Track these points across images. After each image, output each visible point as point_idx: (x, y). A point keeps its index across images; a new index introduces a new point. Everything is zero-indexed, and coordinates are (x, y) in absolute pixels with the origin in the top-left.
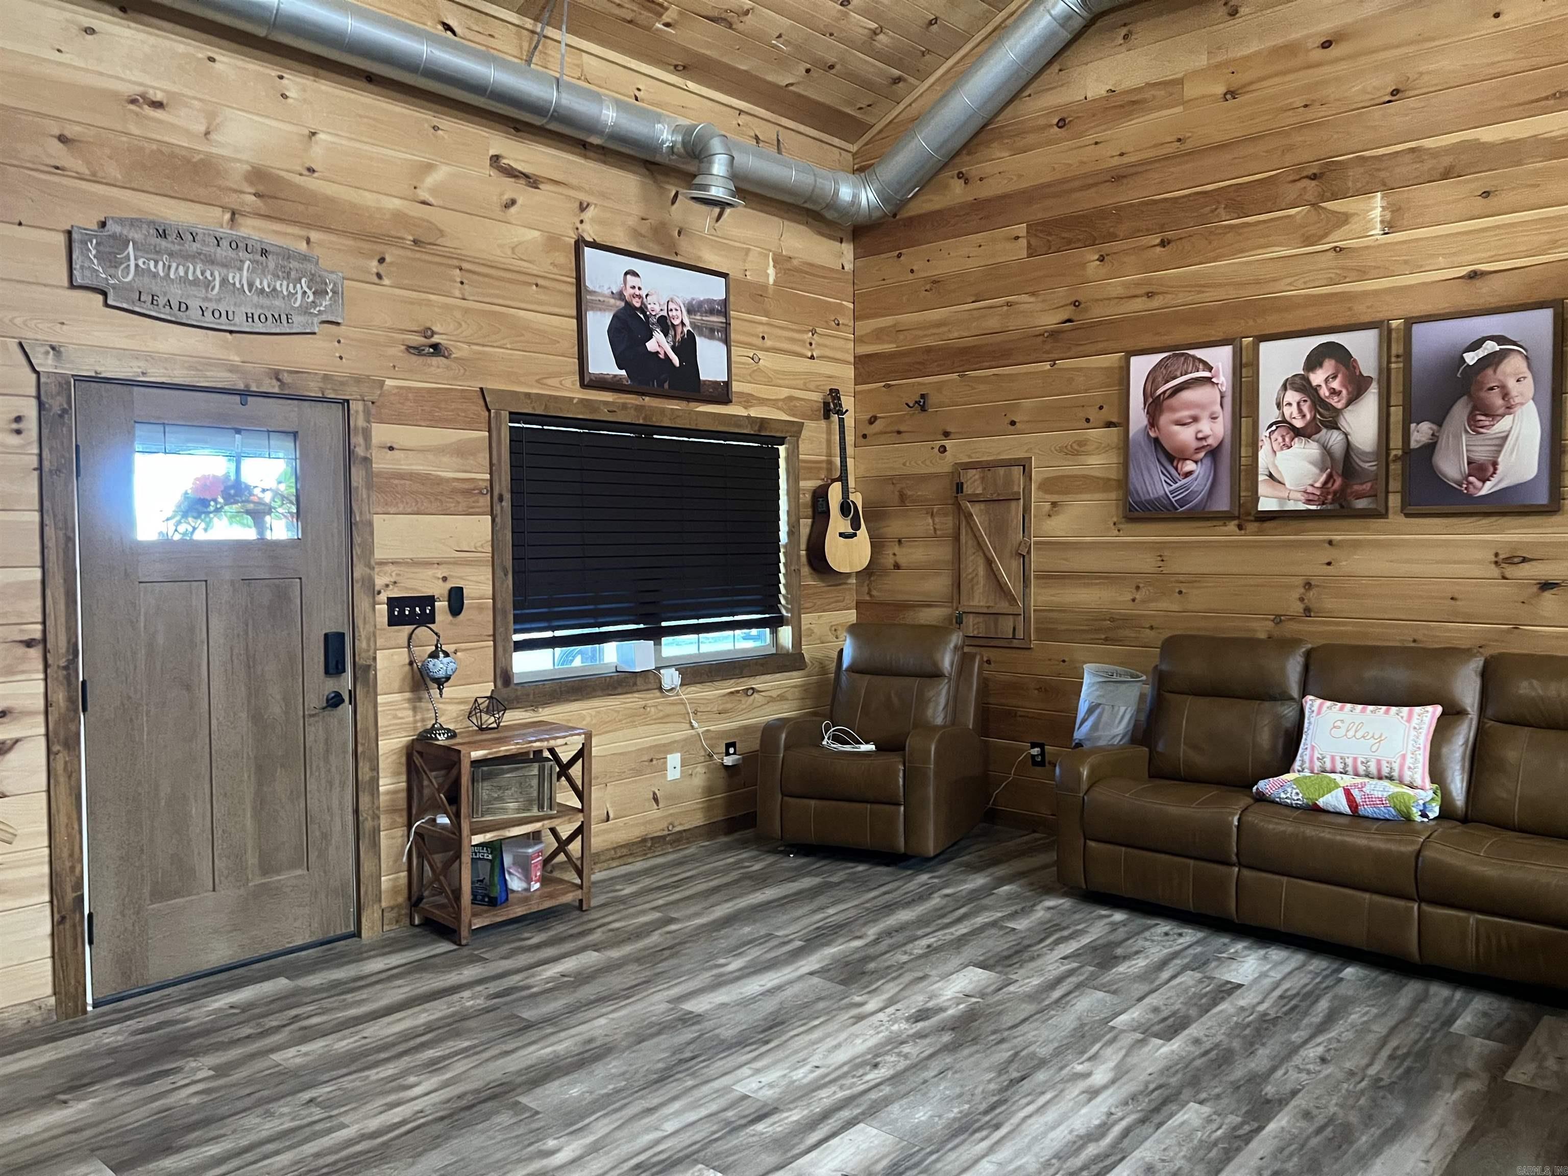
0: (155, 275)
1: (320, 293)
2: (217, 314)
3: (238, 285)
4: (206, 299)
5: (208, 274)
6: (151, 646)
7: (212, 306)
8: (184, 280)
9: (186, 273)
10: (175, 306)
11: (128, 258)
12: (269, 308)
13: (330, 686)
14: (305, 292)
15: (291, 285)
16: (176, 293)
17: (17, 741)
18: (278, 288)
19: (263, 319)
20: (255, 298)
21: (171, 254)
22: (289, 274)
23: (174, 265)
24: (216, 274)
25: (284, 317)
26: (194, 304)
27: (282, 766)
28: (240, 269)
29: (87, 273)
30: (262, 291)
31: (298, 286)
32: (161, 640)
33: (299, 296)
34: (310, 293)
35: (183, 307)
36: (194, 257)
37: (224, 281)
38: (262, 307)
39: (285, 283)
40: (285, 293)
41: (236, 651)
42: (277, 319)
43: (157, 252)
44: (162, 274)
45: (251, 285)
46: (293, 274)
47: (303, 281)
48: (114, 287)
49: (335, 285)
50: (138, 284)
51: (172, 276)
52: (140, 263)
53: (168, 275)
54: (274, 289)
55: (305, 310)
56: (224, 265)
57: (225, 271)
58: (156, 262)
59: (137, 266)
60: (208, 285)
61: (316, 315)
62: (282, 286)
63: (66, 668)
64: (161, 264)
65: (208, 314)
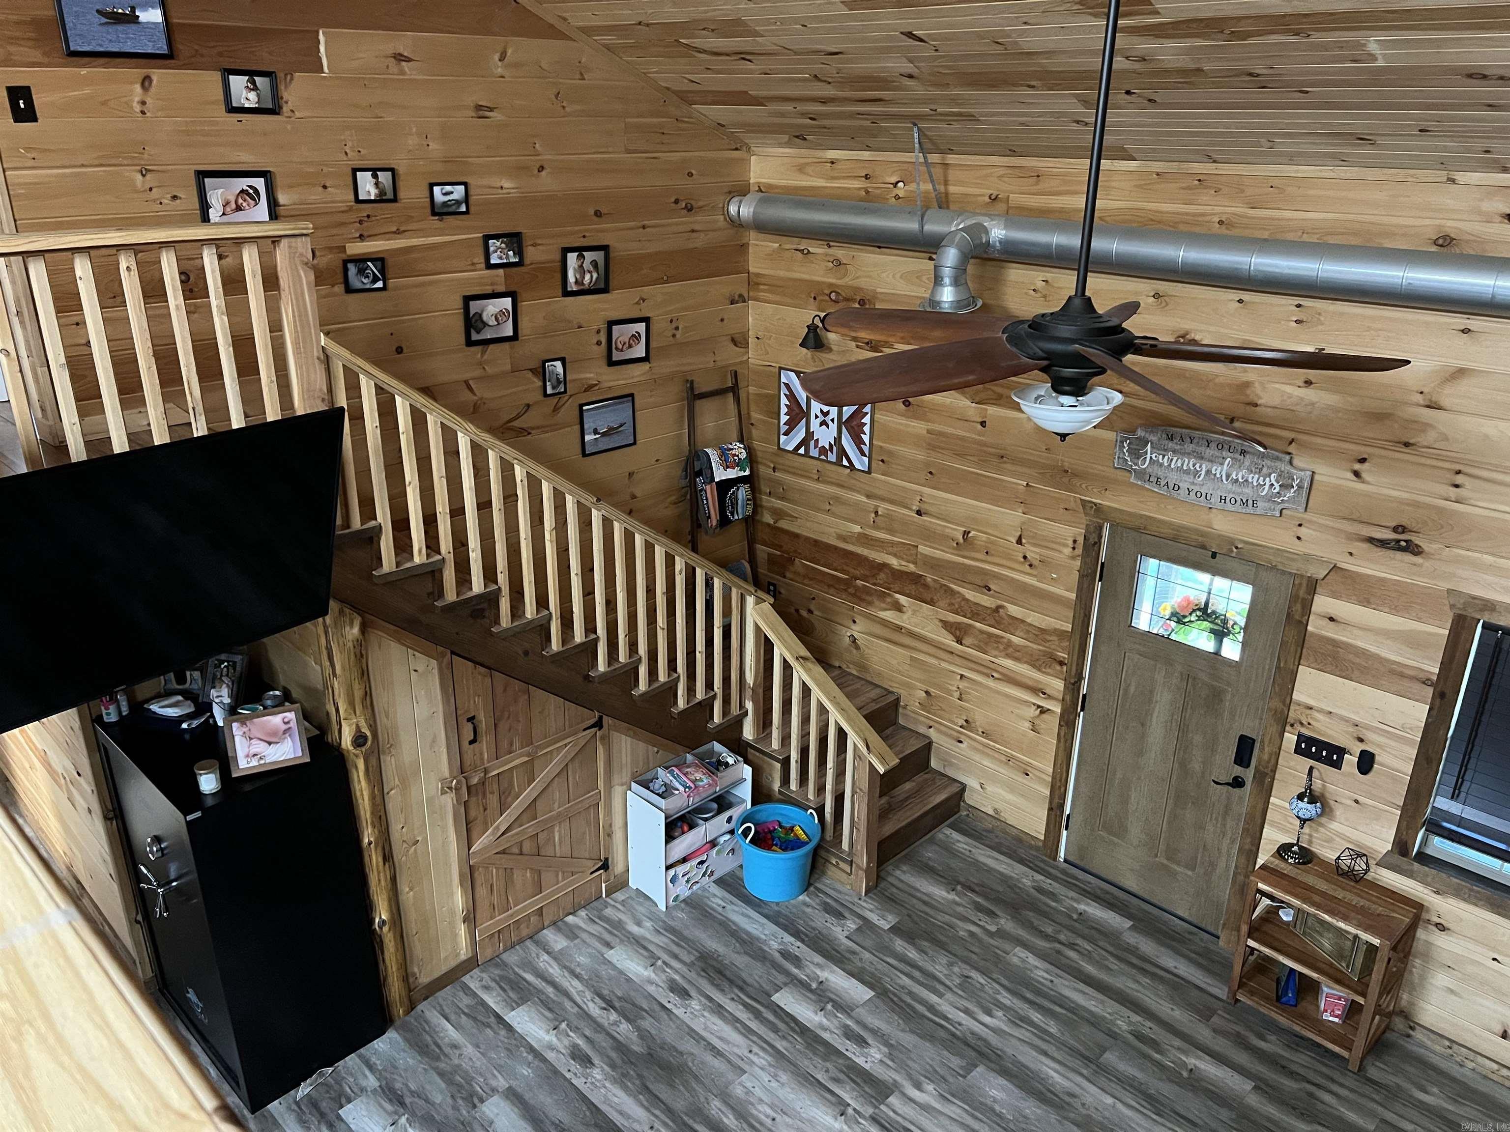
0: (1161, 465)
1: (1286, 487)
2: (1199, 495)
3: (1218, 476)
4: (1193, 483)
5: (1197, 466)
6: (1126, 691)
7: (1196, 488)
8: (1180, 469)
9: (1182, 465)
10: (1171, 486)
11: (1146, 453)
12: (1239, 494)
13: (1238, 770)
14: (1272, 485)
15: (1262, 478)
16: (1173, 478)
17: (1049, 710)
18: (1250, 480)
19: (1233, 501)
20: (1230, 486)
21: (1174, 452)
22: (1261, 470)
23: (1175, 459)
24: (1204, 466)
25: (1250, 502)
26: (1184, 486)
27: (1193, 803)
28: (1222, 464)
29: (1121, 460)
30: (1237, 481)
31: (1268, 479)
32: (1132, 689)
33: (1267, 487)
34: (1277, 486)
35: (1176, 487)
36: (1189, 454)
37: (1208, 472)
38: (1234, 493)
39: (1257, 476)
40: (1255, 484)
41: (1175, 717)
42: (1245, 503)
43: (1165, 450)
44: (1166, 464)
45: (1228, 476)
46: (1265, 470)
47: (1273, 475)
48: (1135, 470)
49: (1301, 481)
50: (1150, 470)
51: (1172, 466)
52: (1153, 456)
53: (1170, 465)
54: (1247, 481)
55: (1269, 499)
56: (1209, 461)
57: (1209, 465)
58: (1164, 456)
59: (1151, 458)
60: (1196, 473)
61: (1279, 503)
62: (1253, 478)
63: (1073, 684)
64: (1166, 457)
65: (1192, 494)
